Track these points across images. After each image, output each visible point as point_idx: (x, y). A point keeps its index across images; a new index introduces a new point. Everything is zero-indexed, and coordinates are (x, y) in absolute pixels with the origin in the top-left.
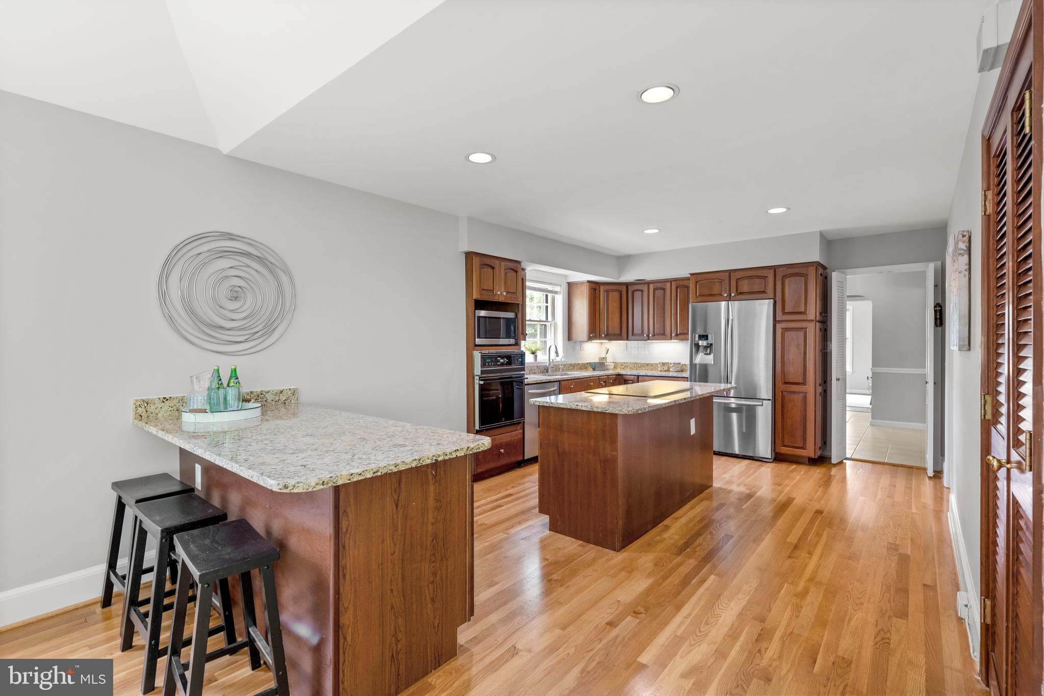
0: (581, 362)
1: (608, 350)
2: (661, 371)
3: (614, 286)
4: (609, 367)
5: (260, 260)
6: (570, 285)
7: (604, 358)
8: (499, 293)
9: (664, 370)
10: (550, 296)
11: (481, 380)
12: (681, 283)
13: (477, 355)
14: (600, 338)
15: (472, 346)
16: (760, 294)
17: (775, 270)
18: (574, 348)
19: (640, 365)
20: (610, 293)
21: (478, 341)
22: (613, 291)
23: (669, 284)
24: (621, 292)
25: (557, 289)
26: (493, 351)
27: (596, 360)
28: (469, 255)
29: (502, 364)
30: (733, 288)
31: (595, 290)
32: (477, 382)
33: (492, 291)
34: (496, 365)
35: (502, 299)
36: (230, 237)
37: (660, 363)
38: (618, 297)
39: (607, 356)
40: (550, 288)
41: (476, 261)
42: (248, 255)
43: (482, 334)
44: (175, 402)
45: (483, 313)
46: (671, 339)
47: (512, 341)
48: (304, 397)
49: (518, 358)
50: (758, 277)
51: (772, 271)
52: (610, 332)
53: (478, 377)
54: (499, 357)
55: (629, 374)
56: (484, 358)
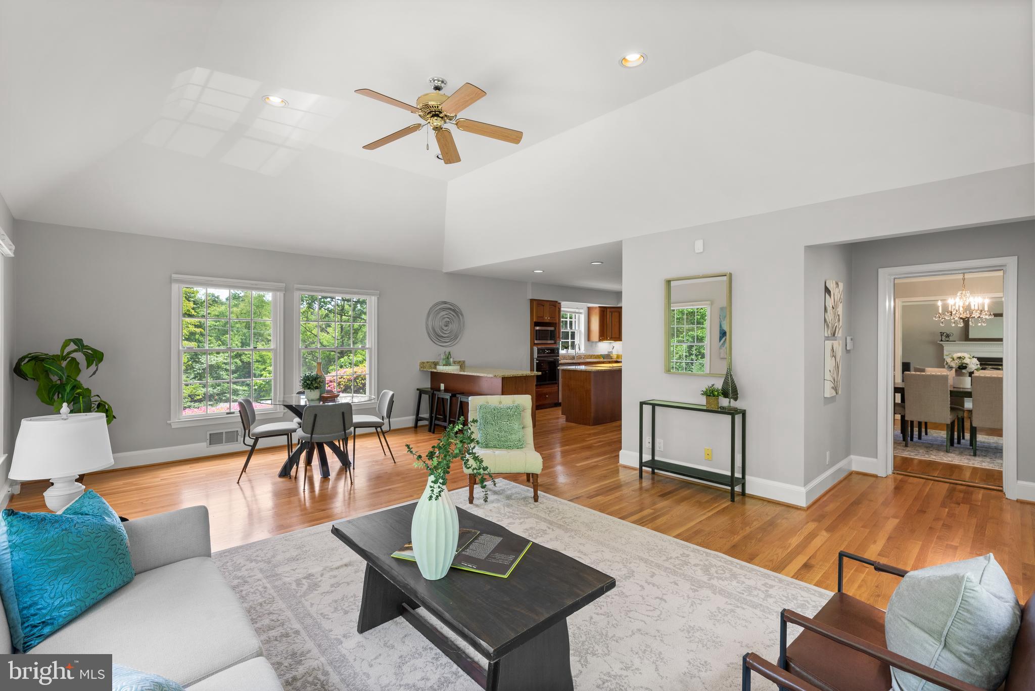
0: (596, 354)
1: (611, 347)
4: (613, 357)
5: (454, 311)
6: (589, 309)
7: (611, 352)
8: (546, 318)
10: (577, 315)
11: (538, 361)
13: (535, 349)
14: (607, 340)
15: (533, 344)
18: (591, 346)
20: (613, 313)
21: (536, 342)
22: (615, 312)
24: (619, 313)
25: (581, 311)
26: (543, 347)
27: (606, 353)
28: (532, 301)
29: (548, 353)
31: (604, 311)
32: (535, 361)
33: (543, 317)
34: (544, 353)
35: (547, 321)
36: (445, 303)
38: (618, 316)
40: (577, 311)
41: (535, 303)
42: (450, 309)
43: (538, 338)
44: (430, 363)
45: (538, 328)
47: (552, 342)
48: (467, 363)
49: (556, 351)
52: (613, 336)
53: (536, 359)
54: (546, 350)
56: (538, 350)
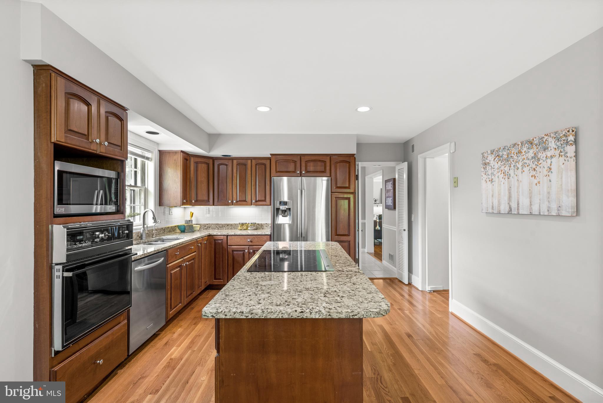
0: (171, 225)
1: (193, 213)
2: (241, 230)
3: (203, 159)
4: (196, 229)
6: (162, 154)
7: (190, 221)
8: (98, 141)
9: (244, 229)
11: (67, 271)
12: (260, 161)
13: (60, 232)
14: (190, 204)
15: (47, 218)
16: (320, 173)
17: (330, 157)
18: (164, 213)
19: (221, 226)
20: (199, 164)
22: (202, 162)
23: (249, 161)
24: (208, 164)
27: (182, 223)
30: (303, 168)
31: (187, 159)
32: (58, 274)
33: (87, 136)
35: (101, 151)
37: (239, 224)
38: (206, 168)
39: (193, 219)
46: (251, 205)
49: (123, 229)
50: (320, 161)
51: (329, 158)
52: (199, 198)
53: (60, 267)
54: (97, 231)
55: (219, 234)
56: (71, 235)
